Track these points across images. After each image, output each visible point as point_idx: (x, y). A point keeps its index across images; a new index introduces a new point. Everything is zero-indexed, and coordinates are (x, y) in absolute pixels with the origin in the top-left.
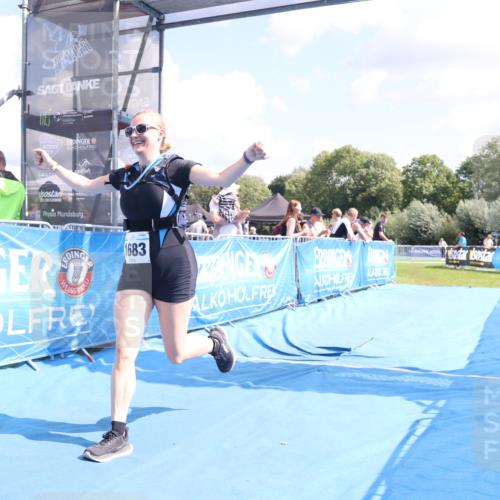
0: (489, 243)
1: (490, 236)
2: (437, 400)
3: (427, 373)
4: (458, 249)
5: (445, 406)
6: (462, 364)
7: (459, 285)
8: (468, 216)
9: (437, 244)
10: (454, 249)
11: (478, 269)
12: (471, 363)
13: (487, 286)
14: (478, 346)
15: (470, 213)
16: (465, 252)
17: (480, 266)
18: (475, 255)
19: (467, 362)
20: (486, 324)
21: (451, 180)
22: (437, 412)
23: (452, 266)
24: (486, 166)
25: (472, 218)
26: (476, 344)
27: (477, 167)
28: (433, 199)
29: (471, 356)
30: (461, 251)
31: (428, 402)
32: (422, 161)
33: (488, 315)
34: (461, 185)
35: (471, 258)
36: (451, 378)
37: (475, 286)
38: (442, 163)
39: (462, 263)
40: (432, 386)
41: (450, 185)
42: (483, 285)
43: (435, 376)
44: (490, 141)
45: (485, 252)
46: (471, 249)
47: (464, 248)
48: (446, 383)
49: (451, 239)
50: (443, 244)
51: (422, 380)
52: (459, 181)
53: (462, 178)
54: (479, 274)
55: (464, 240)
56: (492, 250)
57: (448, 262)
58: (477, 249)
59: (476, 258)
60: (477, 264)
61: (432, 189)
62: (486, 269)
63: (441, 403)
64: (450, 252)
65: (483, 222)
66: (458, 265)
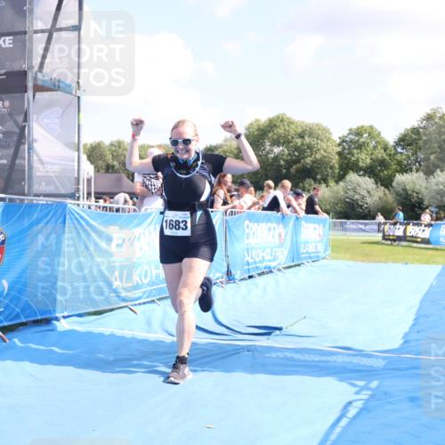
0: (426, 218)
1: (427, 211)
2: (370, 381)
3: (360, 353)
4: (395, 224)
5: (378, 386)
6: (397, 343)
7: (395, 261)
8: (405, 190)
9: (374, 218)
10: (391, 224)
11: (415, 245)
12: (405, 342)
13: (423, 263)
14: (414, 325)
15: (408, 187)
16: (402, 228)
17: (417, 242)
18: (412, 230)
19: (402, 341)
20: (422, 301)
21: (388, 152)
22: (370, 393)
23: (389, 242)
24: (424, 138)
25: (410, 192)
26: (411, 323)
27: (416, 139)
28: (370, 171)
29: (406, 335)
30: (398, 226)
31: (361, 383)
32: (359, 133)
33: (424, 293)
34: (398, 157)
35: (408, 234)
36: (384, 358)
37: (411, 263)
38: (379, 134)
39: (399, 239)
40: (364, 366)
41: (387, 158)
42: (420, 261)
43: (369, 356)
44: (429, 112)
45: (423, 228)
46: (408, 224)
47: (401, 224)
48: (379, 363)
49: (388, 214)
50: (380, 218)
51: (356, 360)
52: (396, 153)
53: (399, 150)
54: (417, 250)
55: (401, 215)
56: (430, 225)
57: (384, 238)
58: (414, 224)
59: (413, 233)
60: (414, 240)
61: (368, 161)
62: (423, 246)
63: (374, 384)
64: (387, 227)
65: (420, 196)
66: (394, 240)
